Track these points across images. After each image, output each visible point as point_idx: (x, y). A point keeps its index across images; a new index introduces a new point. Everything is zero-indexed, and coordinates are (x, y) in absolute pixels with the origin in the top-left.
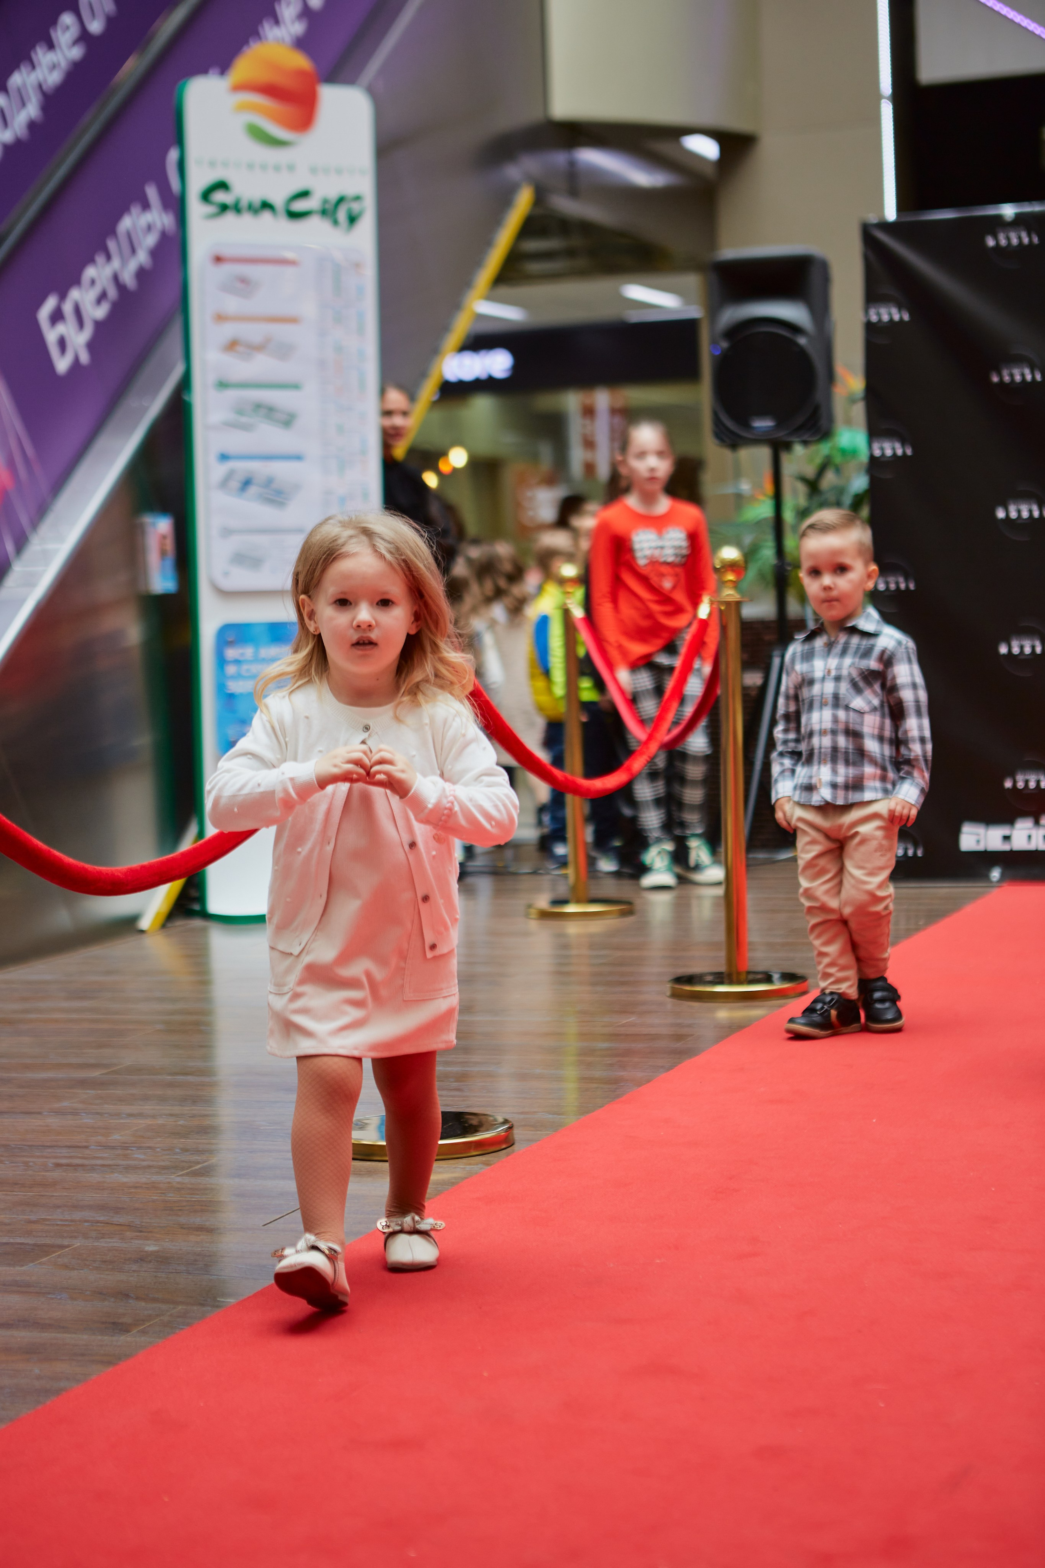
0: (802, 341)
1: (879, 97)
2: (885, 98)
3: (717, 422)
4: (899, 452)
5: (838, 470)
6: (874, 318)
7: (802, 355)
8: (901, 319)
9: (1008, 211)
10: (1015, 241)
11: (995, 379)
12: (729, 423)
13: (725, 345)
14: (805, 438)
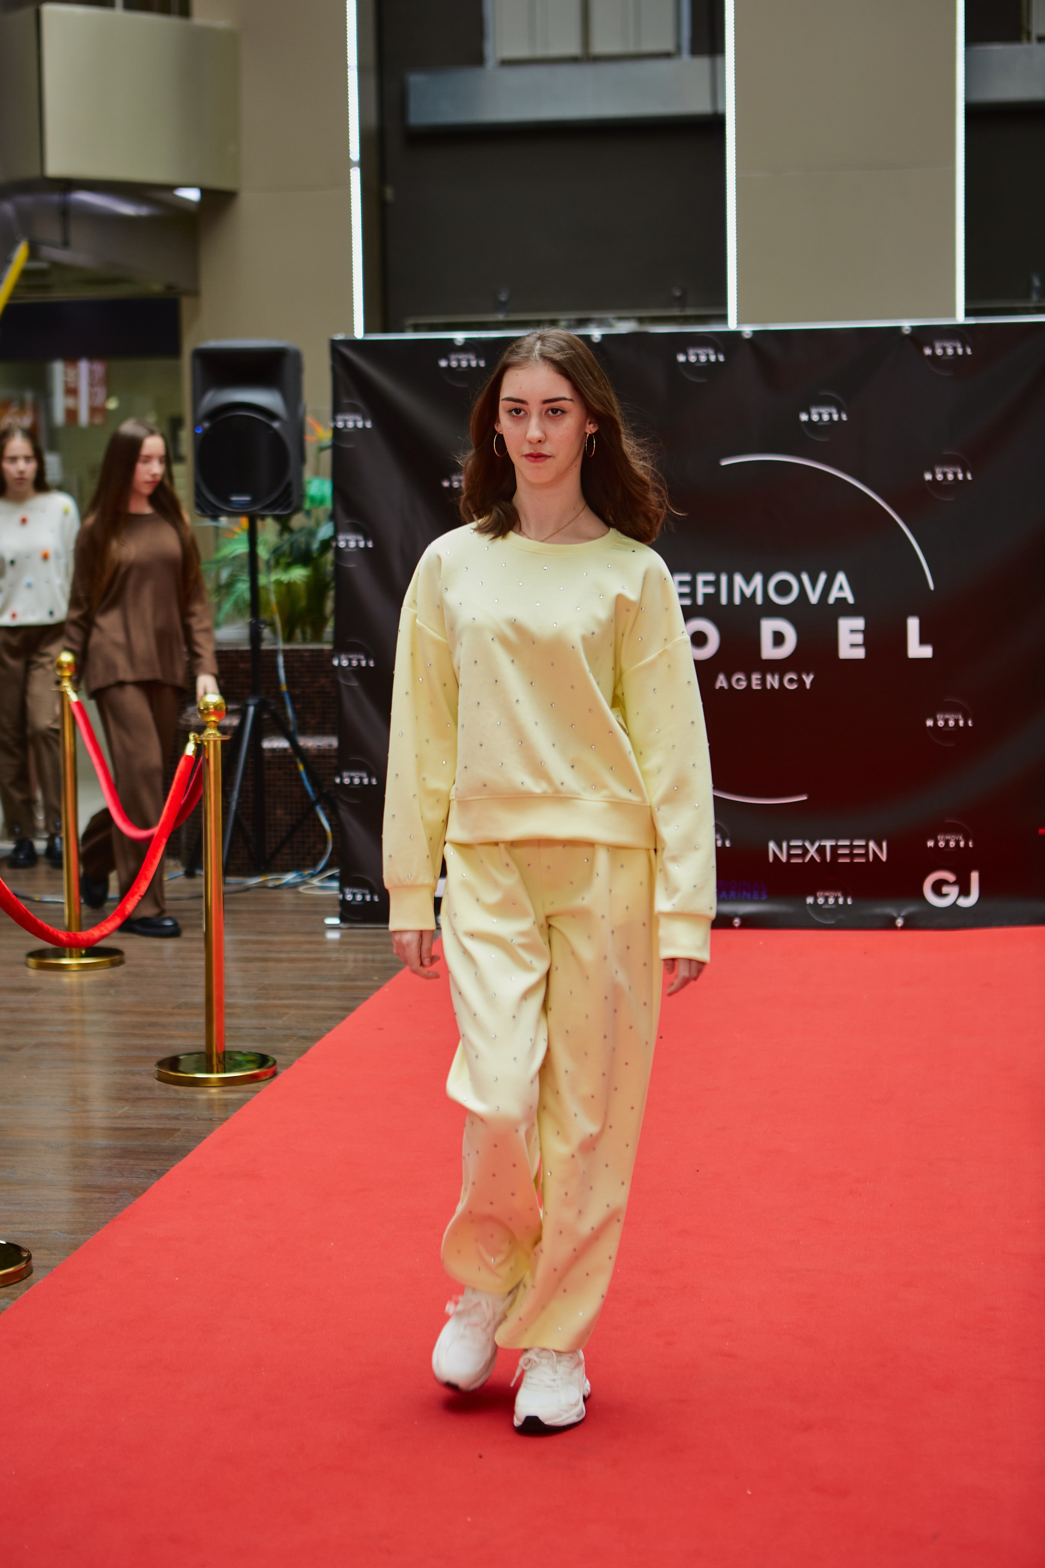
0: (276, 425)
1: (349, 164)
2: (354, 165)
3: (198, 493)
4: (362, 544)
5: (308, 513)
6: (340, 425)
7: (276, 439)
8: (364, 427)
9: (459, 337)
10: (464, 364)
11: (446, 484)
12: (211, 498)
13: (206, 425)
14: (277, 512)
